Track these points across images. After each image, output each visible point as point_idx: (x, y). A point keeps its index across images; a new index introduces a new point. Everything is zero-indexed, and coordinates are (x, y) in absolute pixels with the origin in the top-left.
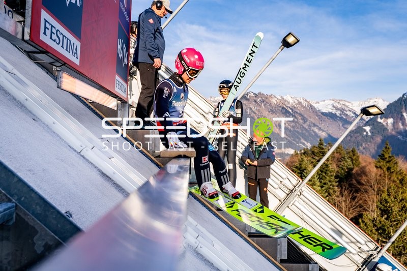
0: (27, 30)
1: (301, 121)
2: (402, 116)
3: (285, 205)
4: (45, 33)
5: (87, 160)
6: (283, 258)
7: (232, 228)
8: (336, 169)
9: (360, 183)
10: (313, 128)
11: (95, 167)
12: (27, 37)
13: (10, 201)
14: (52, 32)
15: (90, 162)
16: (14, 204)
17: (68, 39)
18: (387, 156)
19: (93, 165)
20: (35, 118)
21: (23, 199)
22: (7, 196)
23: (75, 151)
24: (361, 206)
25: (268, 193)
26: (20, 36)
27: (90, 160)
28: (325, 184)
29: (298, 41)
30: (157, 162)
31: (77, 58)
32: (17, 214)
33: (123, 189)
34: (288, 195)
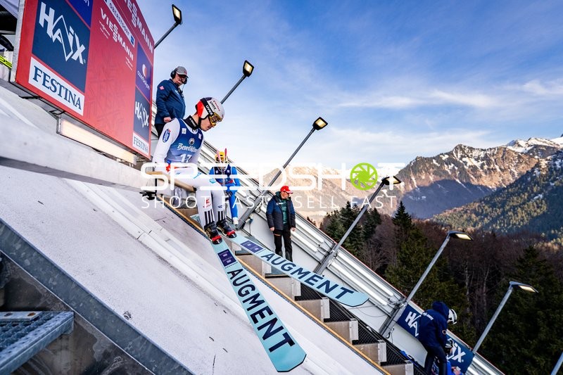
0: (13, 74)
1: (330, 187)
2: (411, 179)
3: (324, 266)
4: (35, 79)
5: (145, 246)
6: (326, 318)
7: (280, 294)
10: (340, 193)
11: (153, 252)
12: (13, 79)
13: (68, 309)
14: (45, 80)
16: (72, 313)
17: (67, 90)
18: (402, 214)
21: (81, 305)
22: (65, 305)
23: (133, 237)
24: (385, 258)
26: (6, 79)
29: (327, 124)
31: (80, 108)
32: (75, 322)
33: (179, 272)
34: (326, 256)
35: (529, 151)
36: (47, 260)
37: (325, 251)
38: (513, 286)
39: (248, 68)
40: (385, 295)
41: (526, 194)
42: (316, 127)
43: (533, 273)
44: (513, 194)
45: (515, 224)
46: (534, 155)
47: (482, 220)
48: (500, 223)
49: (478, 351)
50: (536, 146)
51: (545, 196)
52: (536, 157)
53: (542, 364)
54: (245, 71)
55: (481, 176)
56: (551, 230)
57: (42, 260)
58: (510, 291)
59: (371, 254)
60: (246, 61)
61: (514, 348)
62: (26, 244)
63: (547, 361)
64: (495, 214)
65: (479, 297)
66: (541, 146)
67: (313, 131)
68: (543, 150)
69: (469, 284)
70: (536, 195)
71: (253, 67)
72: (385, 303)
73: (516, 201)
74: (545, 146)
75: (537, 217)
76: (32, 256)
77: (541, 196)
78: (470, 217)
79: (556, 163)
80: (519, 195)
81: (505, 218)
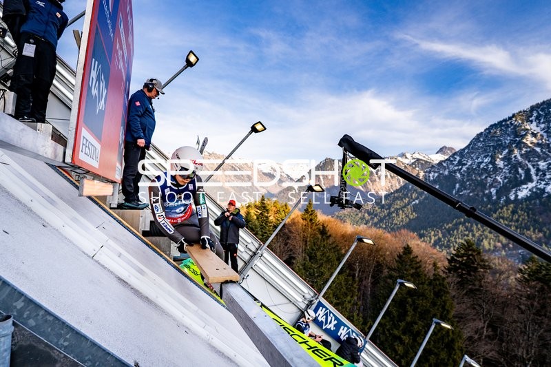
0: (69, 153)
3: (249, 266)
5: (103, 266)
8: (274, 220)
9: (290, 231)
11: (112, 272)
15: (105, 268)
18: (310, 210)
19: (109, 270)
20: (45, 224)
23: (89, 256)
24: (291, 250)
25: (237, 258)
27: (106, 266)
28: (265, 233)
30: (147, 241)
34: (251, 257)
35: (413, 163)
36: (56, 318)
37: (251, 251)
38: (400, 283)
39: (192, 59)
40: (301, 292)
41: (407, 199)
42: (254, 130)
43: (407, 267)
44: (397, 198)
45: (396, 224)
46: (416, 167)
47: (372, 219)
48: (386, 223)
49: (370, 339)
50: (418, 160)
51: (420, 201)
52: (417, 169)
53: (407, 341)
54: (188, 61)
55: (375, 181)
56: (421, 230)
57: (51, 318)
58: (397, 288)
59: (280, 247)
60: (191, 52)
61: (388, 330)
62: (30, 301)
63: (410, 339)
64: (382, 215)
65: (365, 287)
66: (421, 160)
67: (250, 133)
68: (422, 164)
69: (358, 275)
70: (414, 201)
71: (198, 59)
72: (300, 299)
73: (399, 204)
74: (424, 161)
75: (413, 219)
76: (38, 315)
77: (417, 202)
78: (364, 216)
79: (431, 175)
80: (402, 200)
81: (390, 218)
